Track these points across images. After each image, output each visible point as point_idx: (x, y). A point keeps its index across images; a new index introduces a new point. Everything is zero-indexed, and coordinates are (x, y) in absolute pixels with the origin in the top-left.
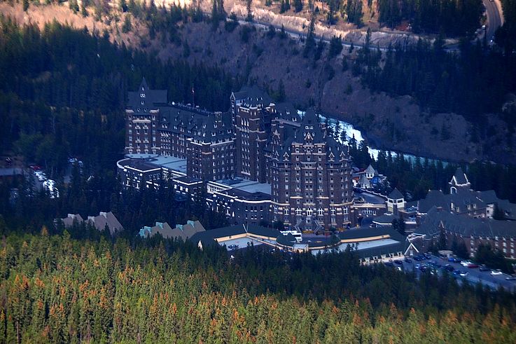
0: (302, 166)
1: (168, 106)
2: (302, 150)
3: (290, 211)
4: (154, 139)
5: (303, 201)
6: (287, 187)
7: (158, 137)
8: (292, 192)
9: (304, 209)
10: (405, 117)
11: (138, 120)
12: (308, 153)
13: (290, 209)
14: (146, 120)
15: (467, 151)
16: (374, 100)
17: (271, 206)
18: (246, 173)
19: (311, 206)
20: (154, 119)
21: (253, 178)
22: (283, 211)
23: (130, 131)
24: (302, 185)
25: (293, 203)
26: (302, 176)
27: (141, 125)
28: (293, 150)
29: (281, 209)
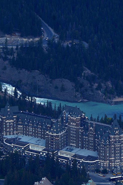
0: (114, 145)
1: (19, 113)
2: (114, 138)
3: (109, 165)
5: (115, 160)
6: (108, 154)
7: (17, 127)
8: (110, 156)
9: (115, 163)
10: (38, 81)
11: (8, 121)
12: (117, 139)
13: (109, 164)
14: (11, 121)
17: (99, 163)
18: (73, 145)
19: (118, 162)
20: (15, 120)
21: (77, 147)
22: (107, 165)
23: (4, 126)
24: (115, 153)
25: (110, 161)
26: (115, 149)
27: (10, 123)
28: (110, 138)
29: (105, 164)
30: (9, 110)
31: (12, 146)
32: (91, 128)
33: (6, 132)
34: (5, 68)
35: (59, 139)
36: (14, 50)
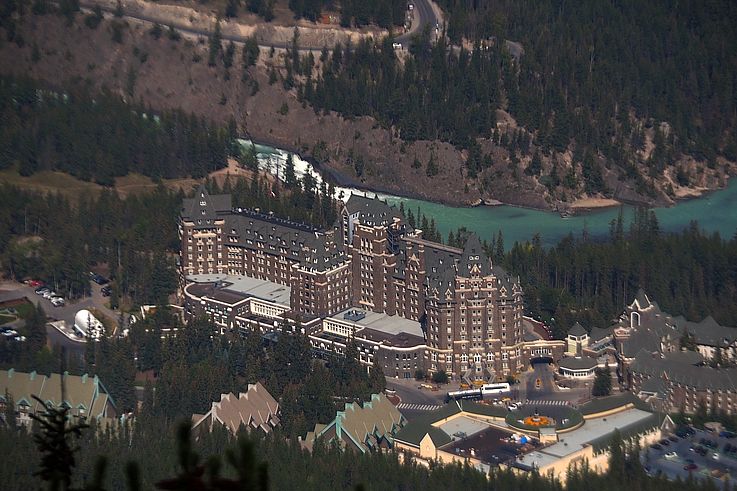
0: (468, 304)
1: (232, 213)
2: (467, 285)
3: (454, 359)
4: (220, 255)
5: (471, 344)
6: (449, 330)
7: (225, 253)
8: (456, 336)
9: (471, 355)
10: (371, 144)
11: (200, 234)
12: (476, 289)
13: (453, 356)
14: (210, 234)
15: (467, 190)
16: (322, 122)
17: (427, 352)
18: (368, 303)
19: (480, 351)
20: (219, 231)
21: (378, 309)
22: (446, 359)
23: (190, 248)
24: (469, 327)
25: (457, 349)
26: (469, 316)
27: (205, 240)
28: (456, 285)
29: (442, 356)
30: (203, 204)
31: (203, 303)
32: (414, 258)
33: (196, 264)
34: (285, 110)
35: (326, 287)
36: (316, 61)
